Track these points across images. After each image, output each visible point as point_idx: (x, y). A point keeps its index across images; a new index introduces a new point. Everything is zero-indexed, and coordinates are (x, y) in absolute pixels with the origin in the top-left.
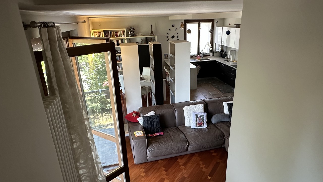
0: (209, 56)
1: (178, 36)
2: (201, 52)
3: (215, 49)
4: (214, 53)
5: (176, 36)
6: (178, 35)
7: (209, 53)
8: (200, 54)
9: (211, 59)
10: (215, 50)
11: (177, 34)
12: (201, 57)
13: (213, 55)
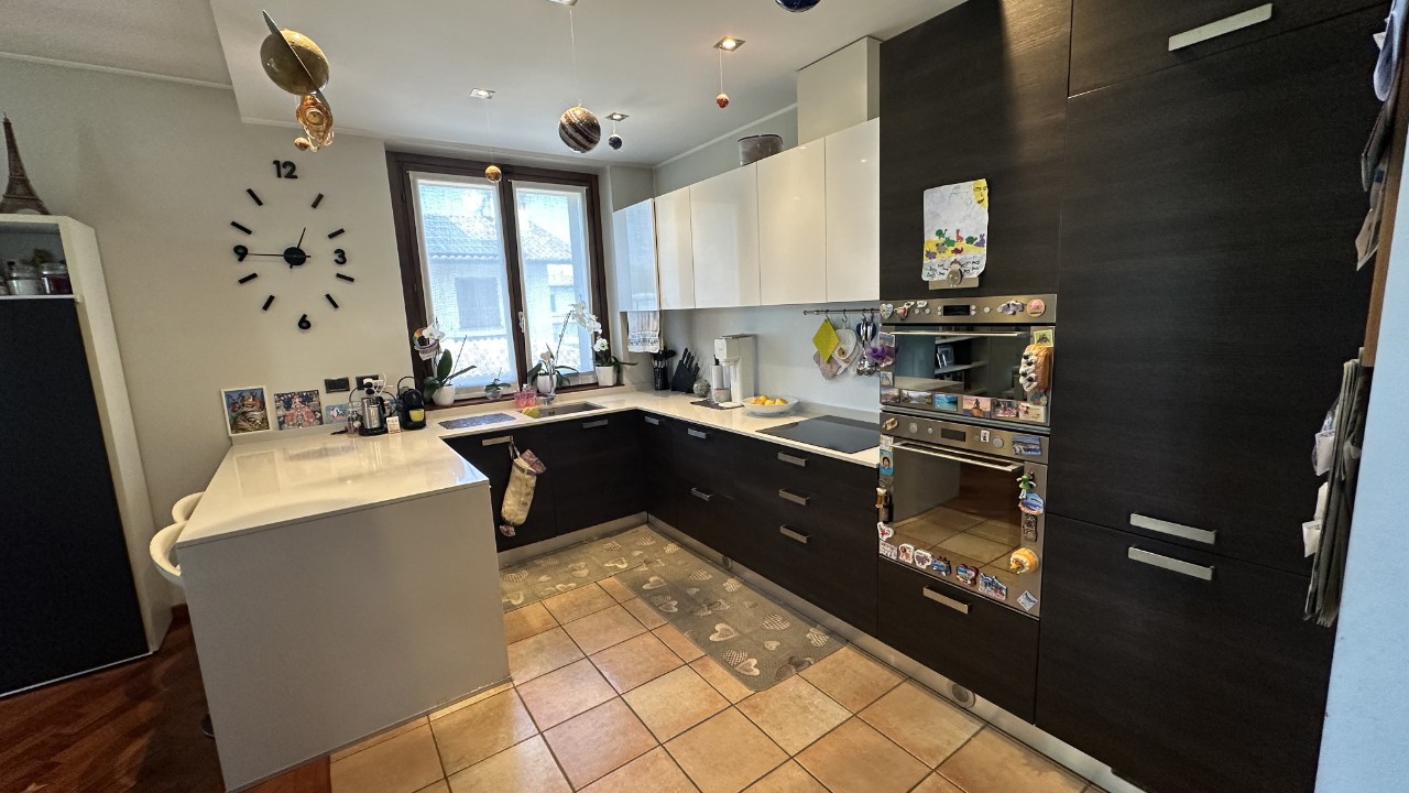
0: (596, 385)
1: (340, 253)
2: (539, 366)
3: (626, 342)
4: (618, 367)
5: (320, 251)
6: (339, 243)
7: (593, 373)
8: (534, 378)
9: (609, 403)
10: (626, 349)
11: (331, 236)
12: (539, 393)
13: (618, 383)
